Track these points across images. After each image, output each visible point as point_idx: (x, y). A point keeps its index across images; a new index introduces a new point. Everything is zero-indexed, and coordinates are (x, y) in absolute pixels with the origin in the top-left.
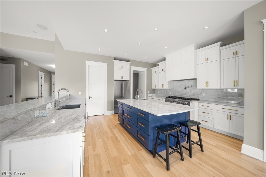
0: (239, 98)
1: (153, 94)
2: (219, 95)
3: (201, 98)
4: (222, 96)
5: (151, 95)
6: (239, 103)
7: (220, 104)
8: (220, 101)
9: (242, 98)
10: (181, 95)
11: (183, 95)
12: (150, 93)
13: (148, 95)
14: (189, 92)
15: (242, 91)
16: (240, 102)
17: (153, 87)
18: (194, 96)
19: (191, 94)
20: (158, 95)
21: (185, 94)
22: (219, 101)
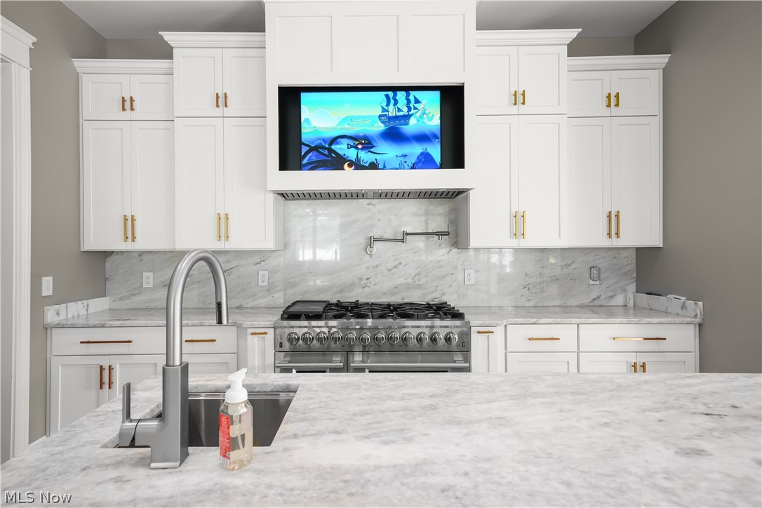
0: (591, 282)
1: (90, 302)
2: (526, 275)
3: (456, 296)
4: (538, 280)
5: (75, 309)
6: (591, 304)
7: (604, 321)
8: (532, 303)
9: (598, 282)
10: (342, 291)
11: (351, 286)
12: (60, 298)
13: (51, 315)
14: (390, 265)
15: (598, 257)
16: (594, 299)
17: (93, 241)
18: (419, 287)
19: (402, 281)
20: (137, 301)
21: (364, 282)
22: (528, 304)
